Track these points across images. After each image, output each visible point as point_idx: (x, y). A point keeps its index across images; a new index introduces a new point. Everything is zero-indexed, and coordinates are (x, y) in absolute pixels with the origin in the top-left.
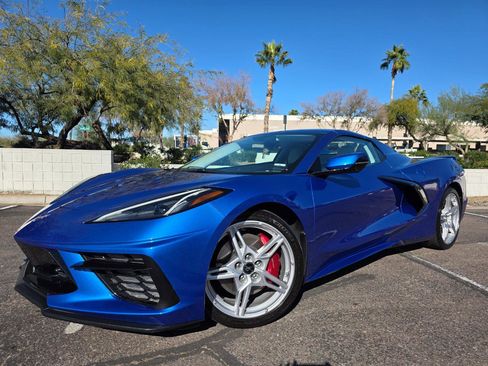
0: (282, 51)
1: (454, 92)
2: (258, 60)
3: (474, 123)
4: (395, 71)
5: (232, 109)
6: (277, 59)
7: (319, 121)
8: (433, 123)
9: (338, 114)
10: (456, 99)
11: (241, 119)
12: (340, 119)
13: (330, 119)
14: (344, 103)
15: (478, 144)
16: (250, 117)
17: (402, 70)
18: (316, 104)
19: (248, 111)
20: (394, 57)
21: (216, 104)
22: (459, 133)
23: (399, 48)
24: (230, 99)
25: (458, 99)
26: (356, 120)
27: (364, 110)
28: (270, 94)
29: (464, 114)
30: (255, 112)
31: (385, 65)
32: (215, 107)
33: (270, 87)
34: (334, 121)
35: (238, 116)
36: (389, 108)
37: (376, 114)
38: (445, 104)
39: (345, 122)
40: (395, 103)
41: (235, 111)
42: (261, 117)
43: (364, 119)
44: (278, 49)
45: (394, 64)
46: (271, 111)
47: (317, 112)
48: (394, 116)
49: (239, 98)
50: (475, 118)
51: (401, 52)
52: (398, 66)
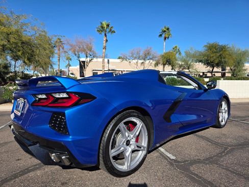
0: (110, 27)
1: (191, 49)
2: (98, 31)
3: (200, 63)
4: (165, 38)
5: (85, 56)
6: (108, 30)
7: (130, 62)
8: (183, 63)
9: (139, 58)
10: (192, 52)
11: (90, 61)
12: (140, 61)
13: (135, 61)
14: (142, 54)
15: (203, 73)
16: (95, 60)
17: (168, 38)
18: (128, 54)
19: (94, 57)
20: (165, 31)
21: (76, 53)
22: (194, 68)
23: (167, 27)
24: (83, 50)
25: (193, 52)
26: (148, 61)
27: (151, 57)
28: (105, 48)
29: (195, 59)
30: (97, 57)
31: (161, 35)
32: (76, 55)
33: (104, 45)
34: (137, 62)
35: (88, 59)
36: (163, 56)
37: (157, 59)
38: (188, 54)
39: (142, 63)
40: (166, 54)
41: (87, 57)
42: (100, 60)
43: (151, 61)
44: (108, 26)
45: (165, 34)
46: (105, 57)
47: (129, 58)
48: (165, 60)
49: (88, 50)
50: (200, 61)
51: (168, 29)
52: (167, 36)
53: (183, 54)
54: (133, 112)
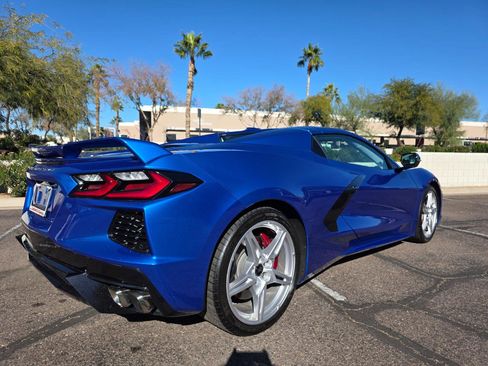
0: (202, 42)
1: (361, 91)
2: (177, 51)
3: (377, 120)
4: (310, 69)
5: (151, 101)
6: (197, 50)
7: (241, 115)
8: (344, 119)
9: (259, 108)
10: (363, 97)
11: (162, 111)
12: (262, 114)
13: (251, 113)
14: (264, 99)
15: (382, 138)
16: (171, 109)
17: (317, 68)
18: (237, 98)
19: (169, 103)
20: (310, 55)
21: (134, 95)
22: (365, 129)
23: (313, 47)
24: (149, 90)
25: (364, 98)
26: (275, 114)
27: (282, 106)
28: (191, 86)
29: (368, 111)
30: (175, 105)
31: (301, 63)
32: (132, 99)
33: (190, 79)
34: (255, 116)
35: (158, 108)
36: (305, 104)
37: (293, 109)
38: (353, 102)
39: (265, 117)
40: (311, 99)
41: (155, 103)
42: (182, 110)
43: (283, 114)
44: (197, 41)
45: (310, 60)
46: (191, 104)
47: (238, 106)
48: (310, 111)
49: (159, 89)
50: (378, 115)
51: (316, 51)
52: (313, 64)
53: (345, 101)
54: (270, 211)
